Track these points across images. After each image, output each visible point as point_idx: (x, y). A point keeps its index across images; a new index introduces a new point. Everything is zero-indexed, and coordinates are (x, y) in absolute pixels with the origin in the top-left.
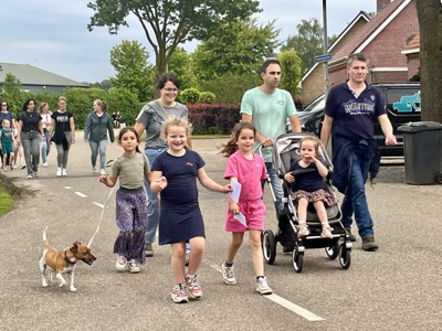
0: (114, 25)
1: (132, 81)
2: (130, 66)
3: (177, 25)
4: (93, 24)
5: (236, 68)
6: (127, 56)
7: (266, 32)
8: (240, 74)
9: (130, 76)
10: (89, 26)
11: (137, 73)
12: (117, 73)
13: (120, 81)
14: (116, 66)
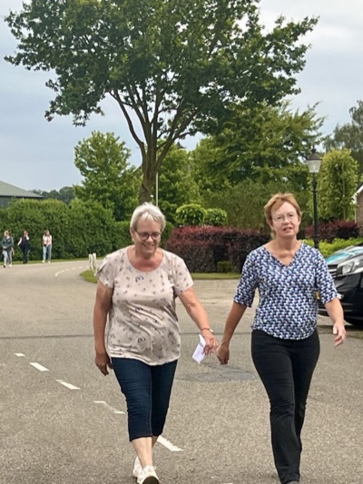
0: (82, 113)
1: (105, 191)
2: (102, 169)
3: (174, 112)
4: (53, 111)
5: (258, 174)
6: (99, 155)
7: (304, 121)
8: (265, 182)
9: (102, 182)
10: (48, 114)
11: (113, 179)
12: (84, 178)
13: (88, 191)
14: (82, 169)
